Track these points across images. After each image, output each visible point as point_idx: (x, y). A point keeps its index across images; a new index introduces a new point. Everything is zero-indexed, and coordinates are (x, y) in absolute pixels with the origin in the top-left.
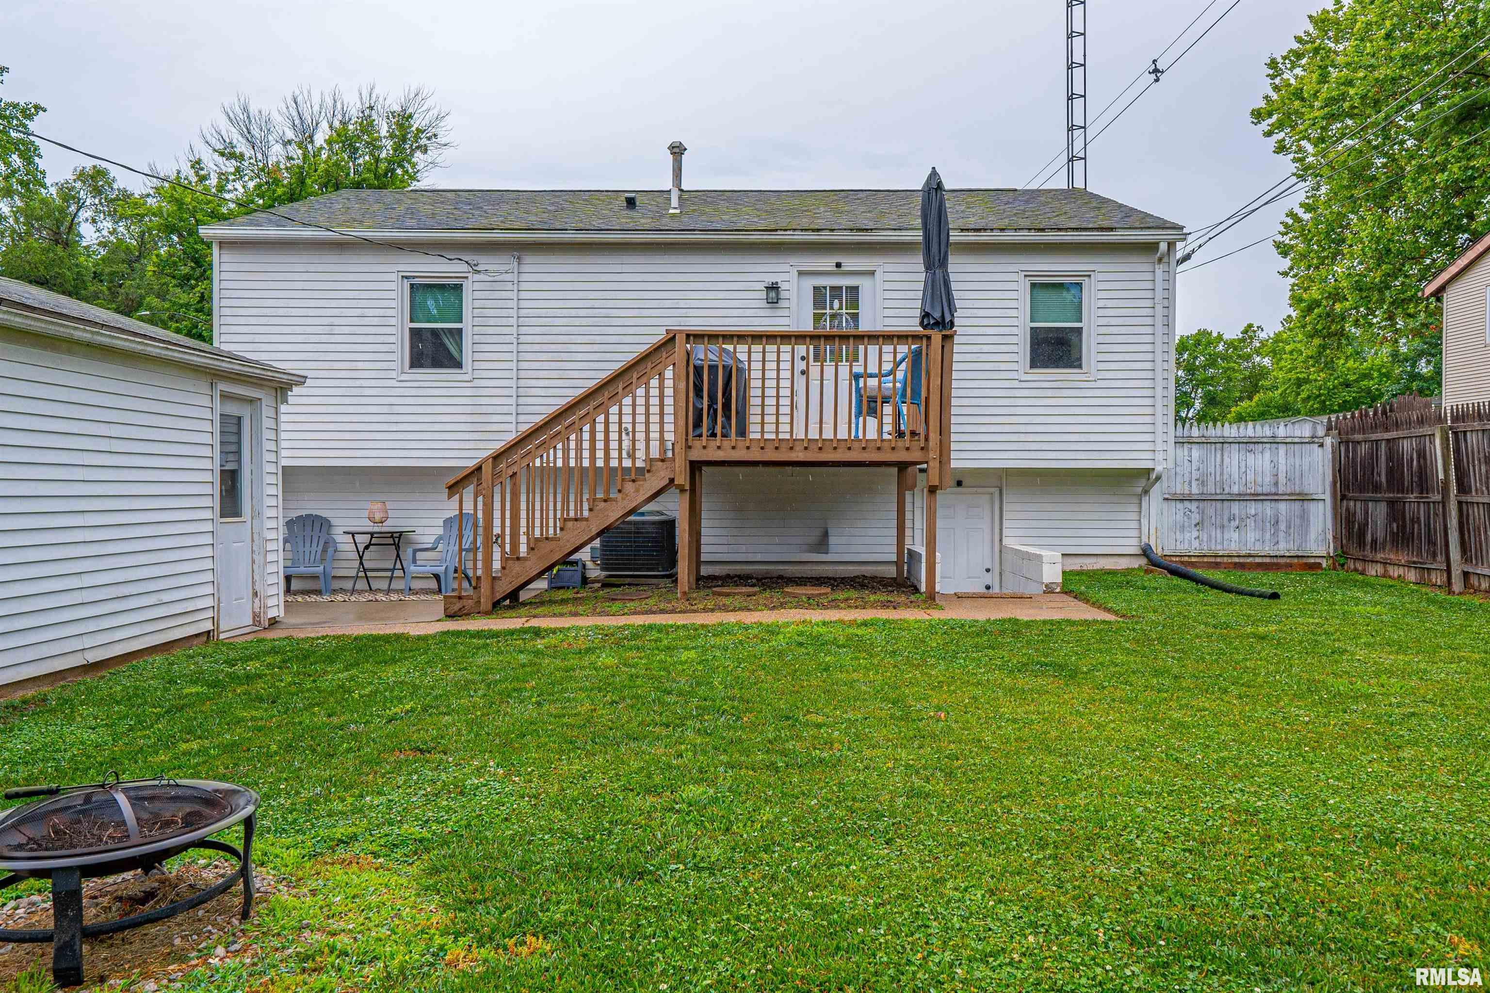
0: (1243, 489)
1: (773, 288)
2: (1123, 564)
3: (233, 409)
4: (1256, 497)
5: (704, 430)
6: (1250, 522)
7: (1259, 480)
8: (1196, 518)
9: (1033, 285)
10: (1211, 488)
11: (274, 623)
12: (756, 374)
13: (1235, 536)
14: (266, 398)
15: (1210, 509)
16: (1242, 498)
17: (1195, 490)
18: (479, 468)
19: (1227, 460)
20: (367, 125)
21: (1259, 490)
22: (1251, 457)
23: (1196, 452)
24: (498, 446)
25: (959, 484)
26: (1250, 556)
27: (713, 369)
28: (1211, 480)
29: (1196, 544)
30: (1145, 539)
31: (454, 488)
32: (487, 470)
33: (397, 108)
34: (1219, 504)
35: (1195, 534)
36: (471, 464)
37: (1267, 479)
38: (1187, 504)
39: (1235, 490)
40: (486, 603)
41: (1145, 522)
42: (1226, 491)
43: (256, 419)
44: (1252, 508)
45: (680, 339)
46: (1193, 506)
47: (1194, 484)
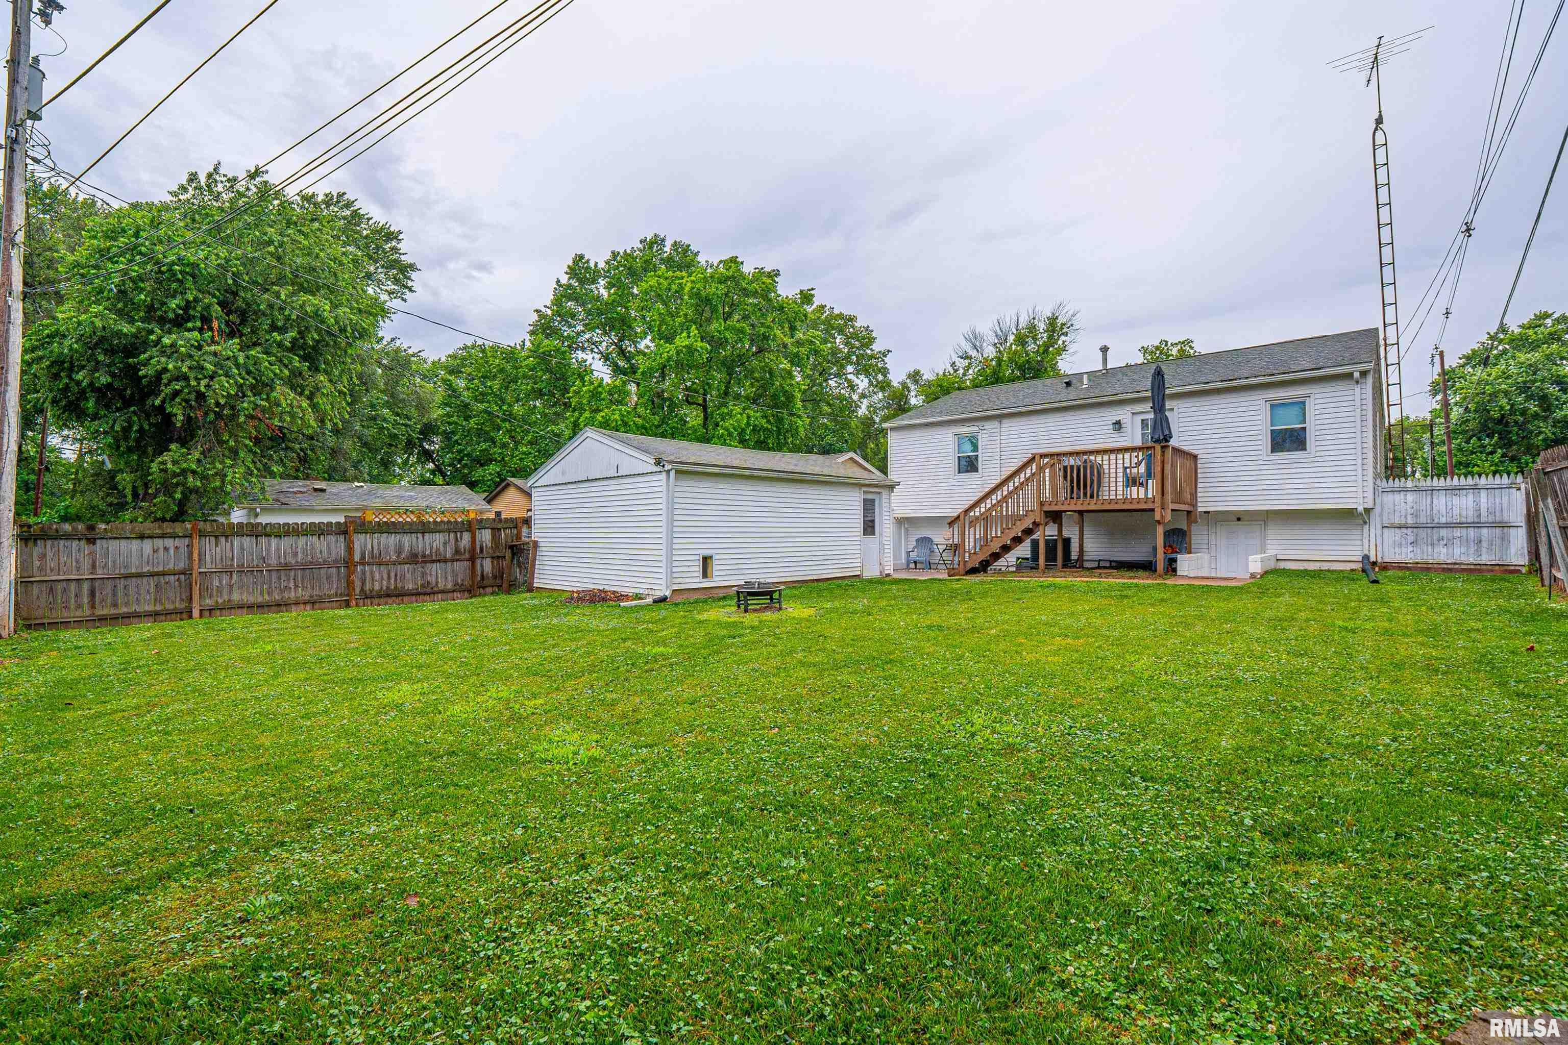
0: (1449, 520)
1: (1118, 423)
2: (1349, 566)
3: (870, 497)
4: (1460, 525)
5: (1075, 495)
6: (1456, 541)
7: (1464, 513)
8: (1411, 538)
9: (1272, 406)
10: (1423, 520)
11: (888, 575)
12: (1106, 467)
13: (1444, 550)
14: (885, 493)
15: (1422, 533)
16: (1448, 526)
17: (1410, 521)
18: (958, 517)
19: (1435, 501)
20: (1032, 328)
21: (1464, 520)
22: (1456, 500)
23: (1410, 497)
24: (966, 506)
25: (1239, 519)
26: (1455, 564)
27: (1072, 467)
28: (1423, 514)
29: (1411, 555)
30: (1366, 552)
31: (951, 524)
32: (962, 517)
33: (1050, 315)
34: (1429, 530)
35: (1410, 549)
36: (956, 514)
37: (1471, 513)
38: (1404, 530)
39: (1443, 520)
40: (962, 572)
41: (1366, 542)
42: (1436, 521)
43: (880, 499)
44: (1457, 533)
45: (1037, 458)
46: (1409, 531)
47: (1409, 517)
